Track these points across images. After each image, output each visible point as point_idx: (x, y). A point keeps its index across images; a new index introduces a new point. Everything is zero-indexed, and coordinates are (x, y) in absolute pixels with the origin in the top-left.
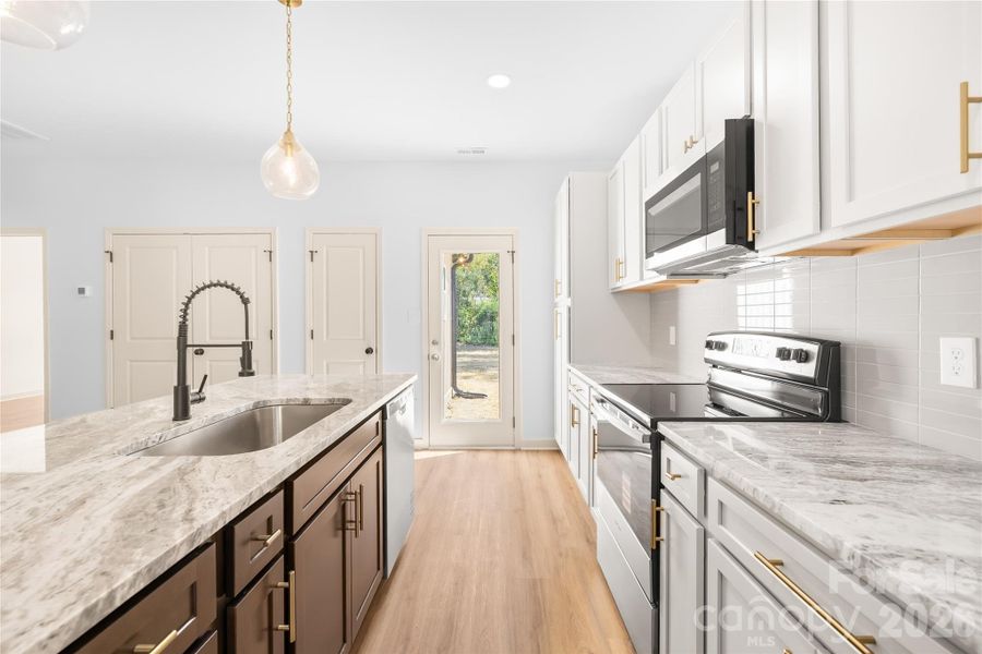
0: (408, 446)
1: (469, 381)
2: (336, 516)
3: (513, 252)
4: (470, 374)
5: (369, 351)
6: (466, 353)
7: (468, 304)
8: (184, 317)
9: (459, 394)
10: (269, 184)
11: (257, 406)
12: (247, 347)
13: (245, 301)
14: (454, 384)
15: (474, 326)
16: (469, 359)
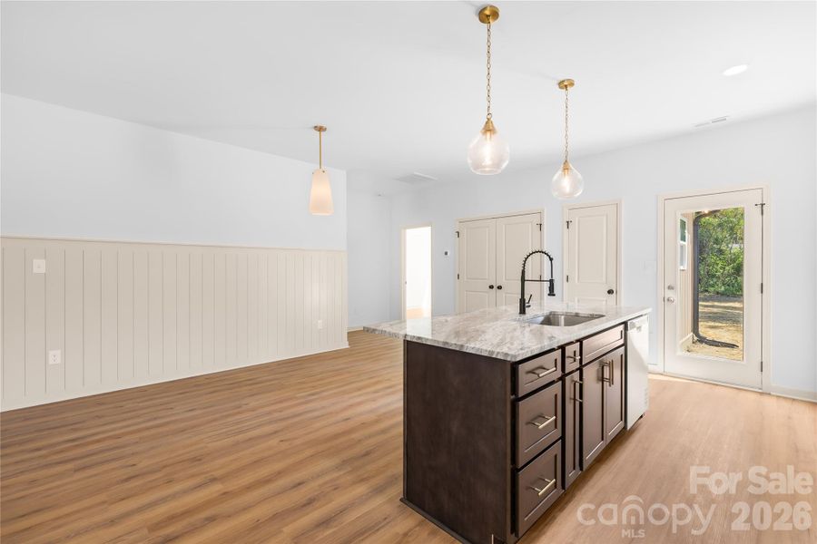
0: (643, 368)
1: (717, 331)
2: (598, 370)
3: (762, 205)
4: (717, 324)
5: (610, 292)
6: (716, 304)
7: (721, 252)
8: (524, 267)
9: (702, 340)
10: (555, 194)
11: (551, 313)
12: (551, 282)
13: (551, 259)
14: (695, 329)
15: (729, 275)
16: (720, 310)
